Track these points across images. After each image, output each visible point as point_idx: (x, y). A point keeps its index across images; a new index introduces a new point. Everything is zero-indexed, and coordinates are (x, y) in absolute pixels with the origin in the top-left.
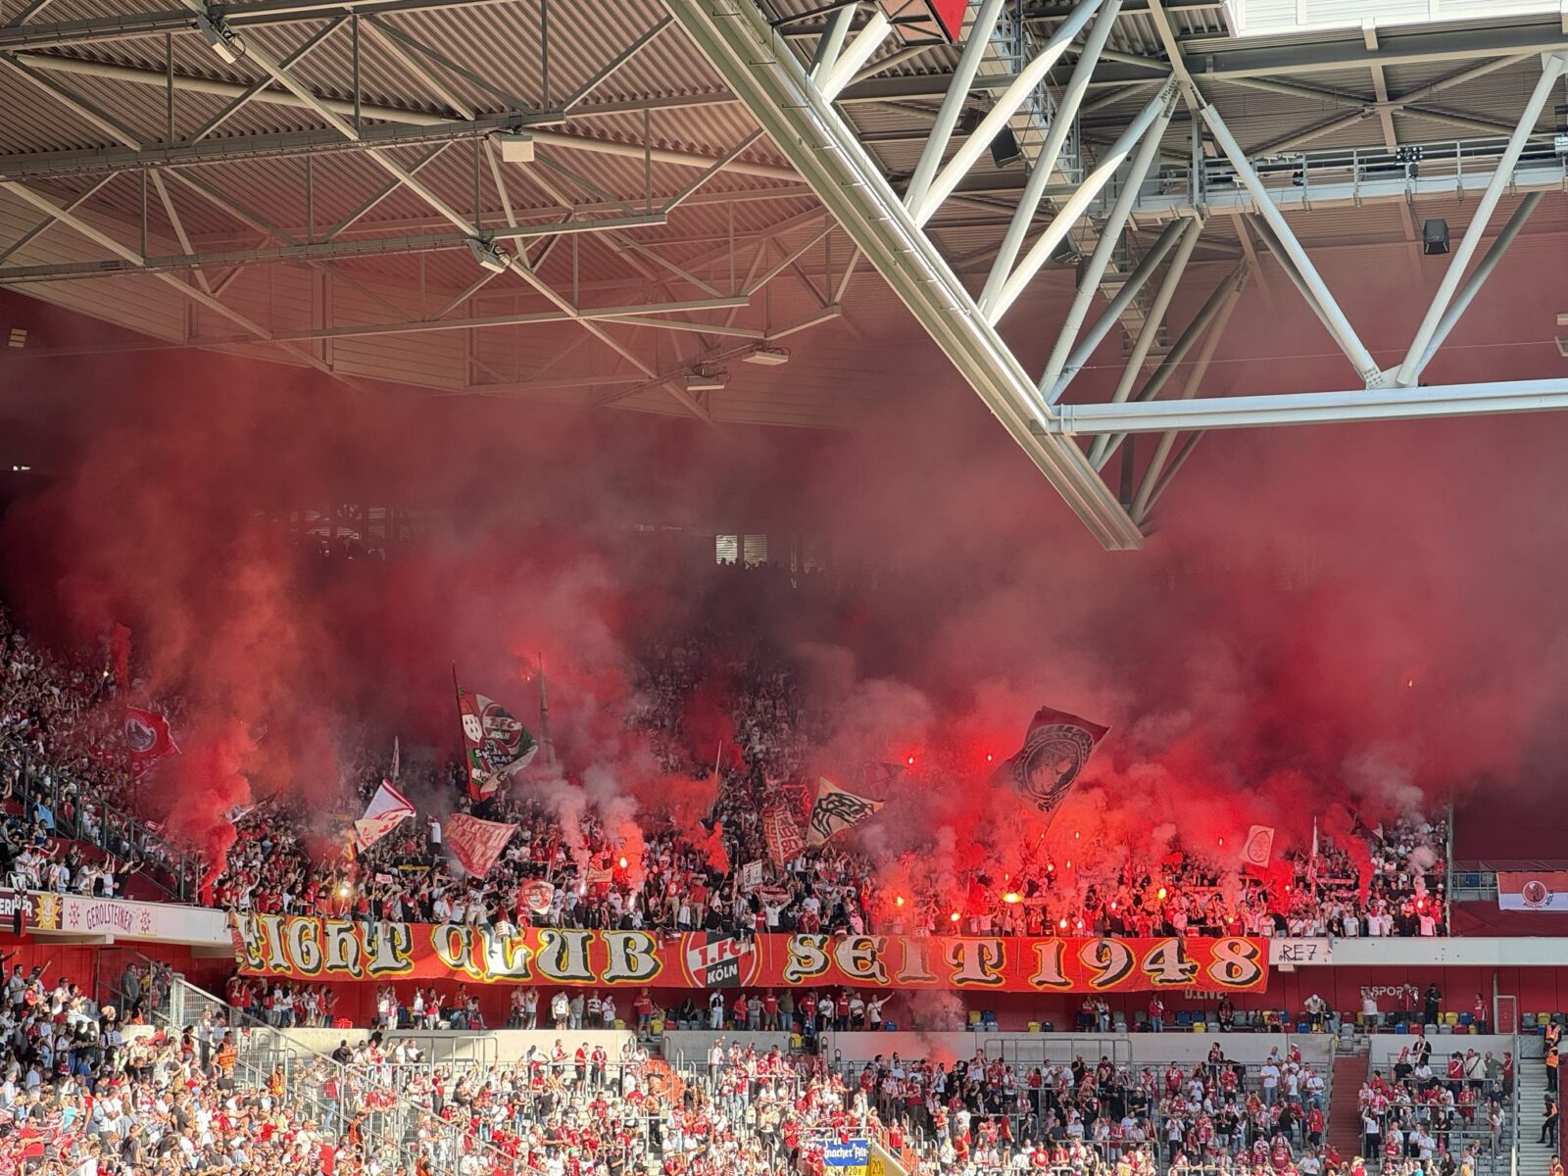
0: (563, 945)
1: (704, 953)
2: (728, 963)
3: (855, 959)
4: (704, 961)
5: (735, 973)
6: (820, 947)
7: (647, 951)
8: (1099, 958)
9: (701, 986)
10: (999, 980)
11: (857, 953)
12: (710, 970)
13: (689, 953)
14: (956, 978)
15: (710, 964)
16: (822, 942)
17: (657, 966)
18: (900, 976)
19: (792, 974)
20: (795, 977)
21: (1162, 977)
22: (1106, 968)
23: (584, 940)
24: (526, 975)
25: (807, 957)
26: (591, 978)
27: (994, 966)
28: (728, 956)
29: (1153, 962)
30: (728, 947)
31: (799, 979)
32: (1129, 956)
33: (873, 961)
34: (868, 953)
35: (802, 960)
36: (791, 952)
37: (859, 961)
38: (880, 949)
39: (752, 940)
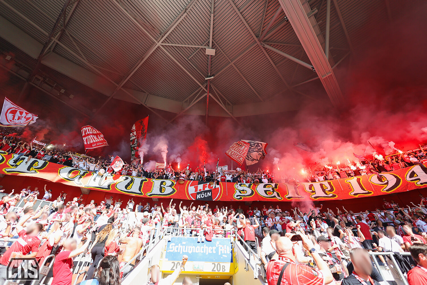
0: (132, 181)
1: (196, 188)
2: (207, 191)
3: (265, 191)
4: (196, 190)
5: (210, 195)
6: (249, 187)
7: (170, 186)
9: (194, 199)
10: (334, 196)
11: (265, 189)
12: (198, 193)
13: (190, 188)
14: (313, 197)
15: (198, 191)
16: (250, 184)
17: (174, 191)
18: (287, 197)
19: (237, 196)
20: (239, 197)
21: (421, 182)
22: (387, 183)
23: (142, 181)
24: (108, 188)
25: (243, 190)
26: (141, 194)
27: (330, 191)
28: (207, 189)
29: (411, 177)
30: (207, 186)
31: (241, 198)
33: (273, 192)
34: (271, 189)
35: (241, 192)
36: (236, 189)
37: (267, 192)
38: (276, 187)
39: (218, 184)
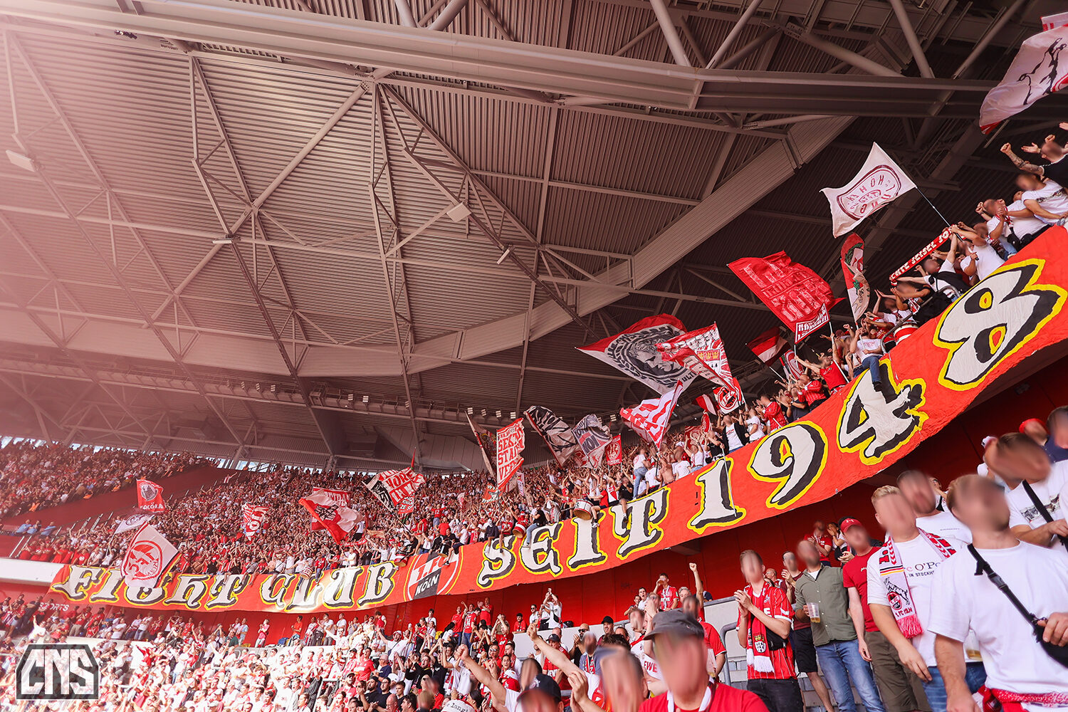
1: (422, 570)
2: (433, 575)
3: (535, 552)
4: (419, 576)
5: (437, 581)
9: (410, 599)
10: (658, 537)
11: (535, 546)
12: (420, 583)
13: (413, 572)
14: (622, 550)
15: (422, 577)
16: (511, 543)
18: (571, 563)
19: (484, 579)
20: (487, 580)
22: (790, 470)
23: (356, 575)
24: (314, 605)
25: (498, 559)
27: (657, 521)
28: (436, 567)
30: (438, 561)
31: (490, 582)
32: (816, 437)
33: (549, 550)
34: (544, 545)
35: (493, 563)
36: (486, 559)
37: (538, 554)
38: (555, 537)
39: (457, 551)
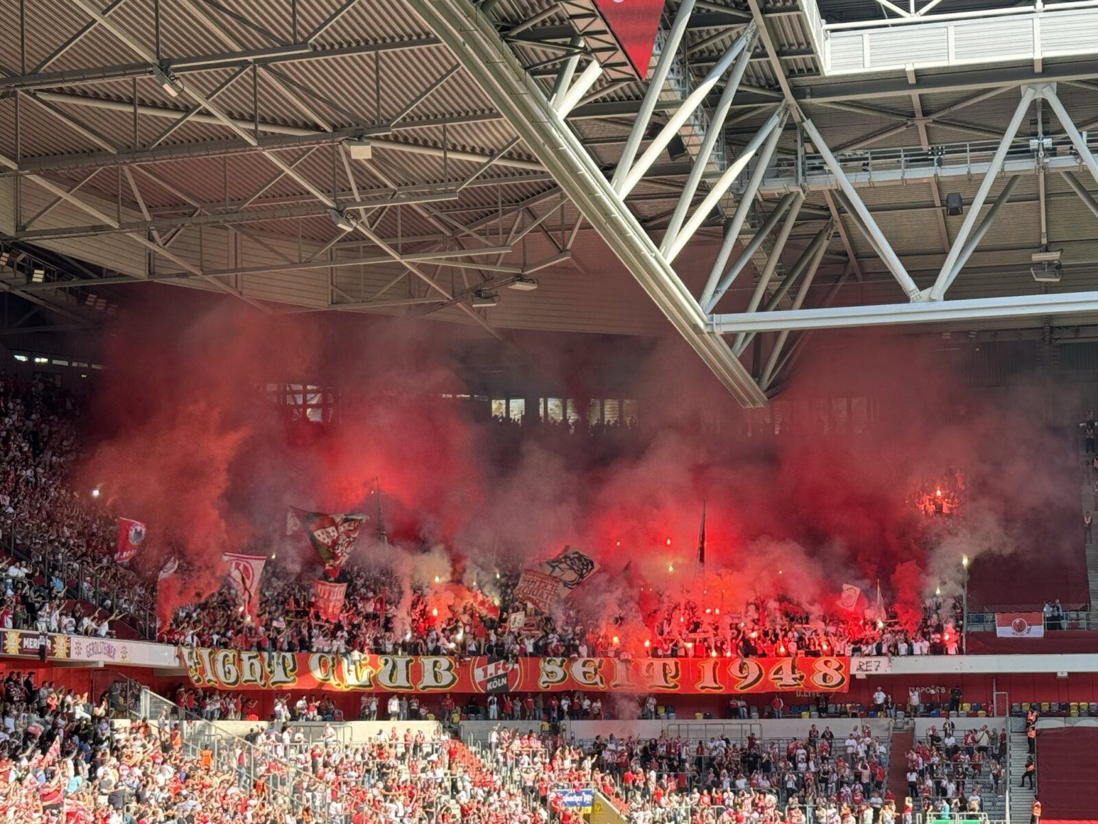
0: (394, 666)
1: (485, 670)
2: (499, 677)
3: (585, 673)
4: (485, 675)
5: (505, 683)
6: (561, 666)
7: (449, 669)
8: (741, 671)
9: (483, 692)
10: (676, 686)
11: (586, 669)
12: (489, 681)
13: (475, 670)
14: (648, 685)
15: (489, 677)
16: (563, 662)
17: (455, 679)
18: (613, 684)
19: (543, 683)
20: (546, 685)
21: (781, 683)
22: (746, 677)
23: (408, 663)
24: (370, 686)
25: (552, 672)
26: (411, 688)
27: (673, 677)
28: (501, 672)
29: (776, 673)
30: (501, 666)
31: (548, 687)
32: (760, 669)
33: (596, 673)
34: (592, 670)
35: (550, 674)
36: (542, 669)
37: (587, 674)
38: (600, 667)
39: (517, 662)
